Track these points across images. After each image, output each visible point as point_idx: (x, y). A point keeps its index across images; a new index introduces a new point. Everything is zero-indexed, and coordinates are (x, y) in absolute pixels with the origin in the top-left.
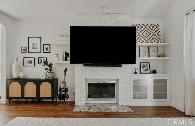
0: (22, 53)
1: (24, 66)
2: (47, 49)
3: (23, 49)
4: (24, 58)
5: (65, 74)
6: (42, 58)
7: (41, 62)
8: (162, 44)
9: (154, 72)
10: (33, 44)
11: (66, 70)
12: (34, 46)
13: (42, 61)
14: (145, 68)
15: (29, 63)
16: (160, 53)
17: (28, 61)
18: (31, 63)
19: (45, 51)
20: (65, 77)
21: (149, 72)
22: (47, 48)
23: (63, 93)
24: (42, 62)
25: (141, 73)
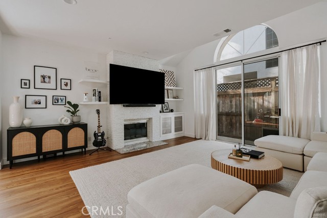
0: (21, 88)
1: (26, 108)
2: (66, 85)
3: (24, 83)
4: (26, 96)
5: (99, 117)
6: (59, 97)
7: (56, 102)
8: (177, 88)
9: (172, 111)
10: (43, 77)
11: (98, 112)
12: (44, 79)
13: (58, 100)
14: (166, 108)
15: (36, 103)
16: (175, 95)
17: (33, 100)
18: (40, 103)
19: (63, 87)
20: (99, 119)
21: (168, 111)
22: (67, 83)
23: (100, 138)
24: (58, 102)
25: (163, 112)
